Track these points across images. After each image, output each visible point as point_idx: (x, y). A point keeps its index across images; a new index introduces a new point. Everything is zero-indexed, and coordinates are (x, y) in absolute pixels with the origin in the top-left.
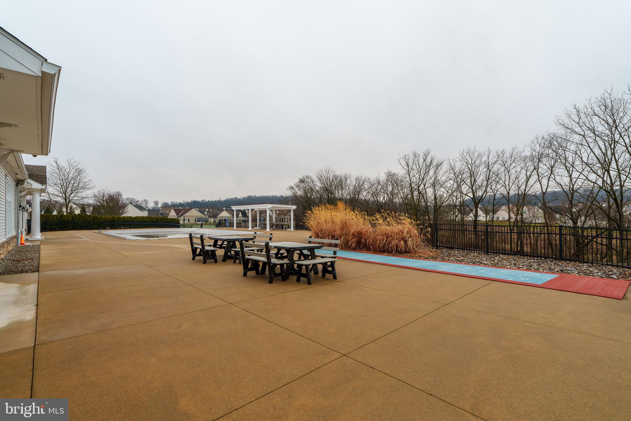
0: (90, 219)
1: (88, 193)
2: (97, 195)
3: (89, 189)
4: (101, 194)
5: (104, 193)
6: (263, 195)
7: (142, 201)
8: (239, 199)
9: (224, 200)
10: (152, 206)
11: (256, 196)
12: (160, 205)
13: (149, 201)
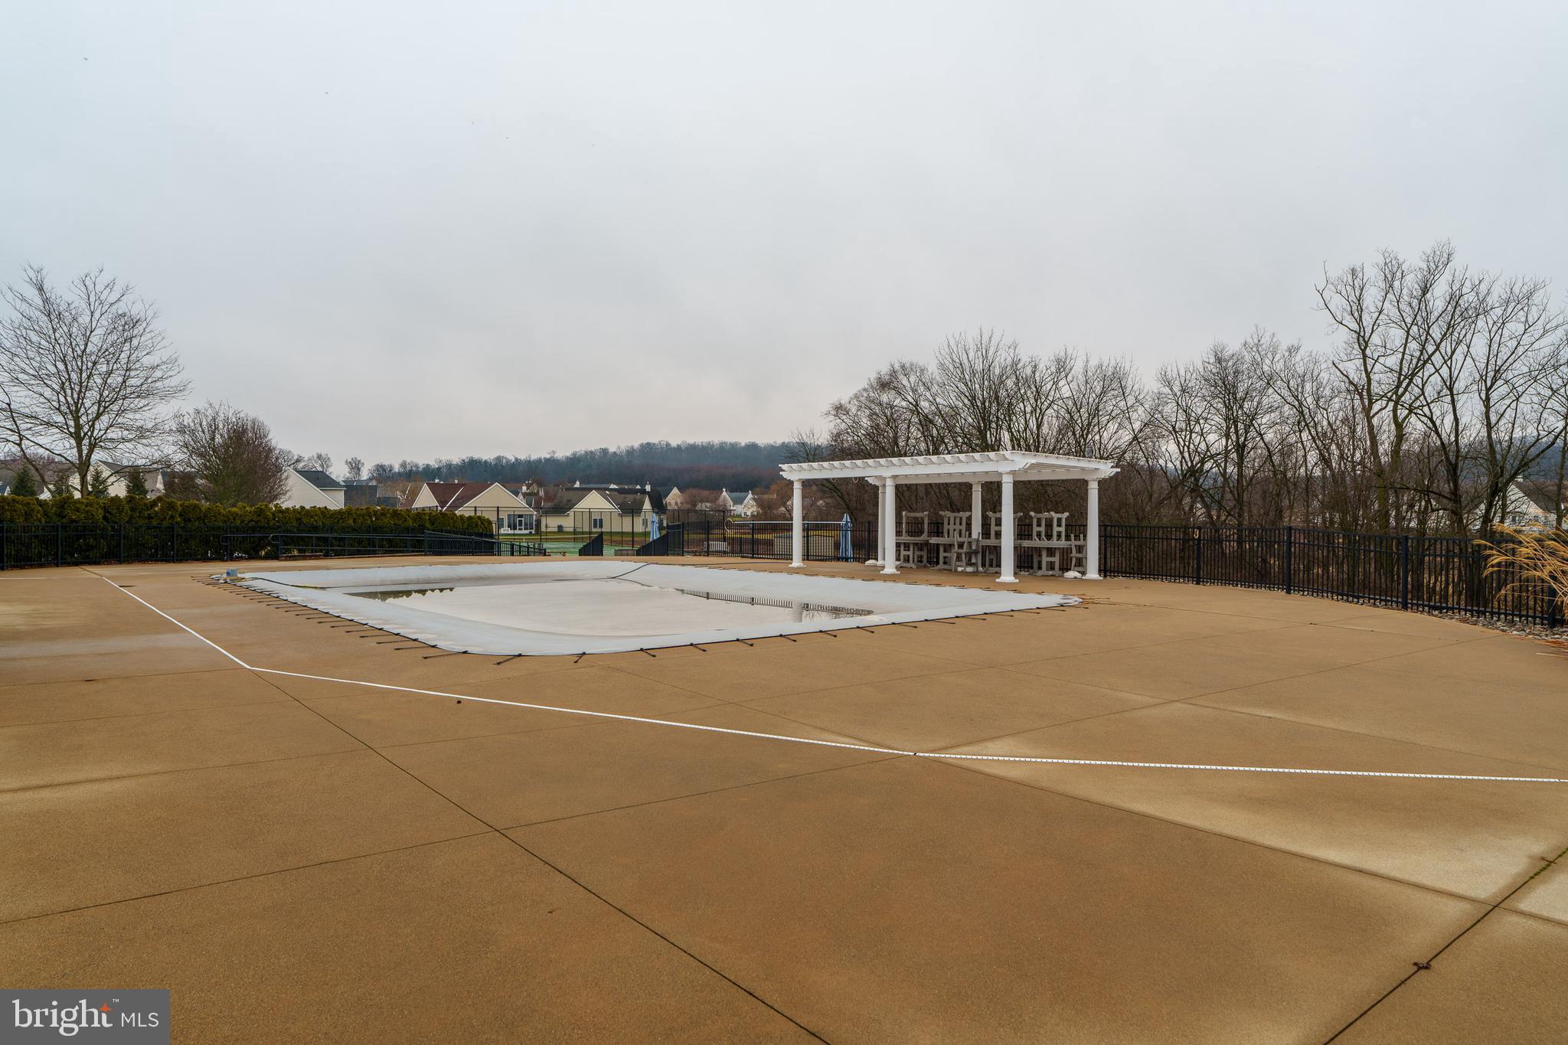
0: (172, 517)
1: (162, 412)
2: (192, 424)
3: (166, 396)
4: (204, 423)
5: (214, 419)
6: (691, 440)
7: (310, 459)
8: (615, 453)
9: (567, 458)
10: (342, 475)
11: (668, 445)
12: (365, 475)
13: (333, 460)
